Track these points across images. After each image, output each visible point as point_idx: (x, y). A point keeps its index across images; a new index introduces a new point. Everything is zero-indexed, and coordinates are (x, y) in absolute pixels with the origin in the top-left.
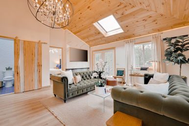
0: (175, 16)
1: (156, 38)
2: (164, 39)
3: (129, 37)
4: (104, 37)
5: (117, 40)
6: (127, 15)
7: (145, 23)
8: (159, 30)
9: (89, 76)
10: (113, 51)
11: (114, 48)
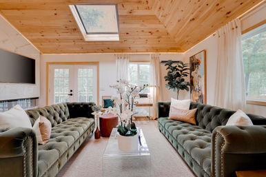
0: (176, 40)
1: (154, 58)
2: (163, 62)
3: (122, 50)
4: (82, 39)
5: (103, 51)
6: (135, 16)
7: (151, 36)
8: (157, 50)
9: (60, 115)
10: (95, 67)
11: (96, 63)
